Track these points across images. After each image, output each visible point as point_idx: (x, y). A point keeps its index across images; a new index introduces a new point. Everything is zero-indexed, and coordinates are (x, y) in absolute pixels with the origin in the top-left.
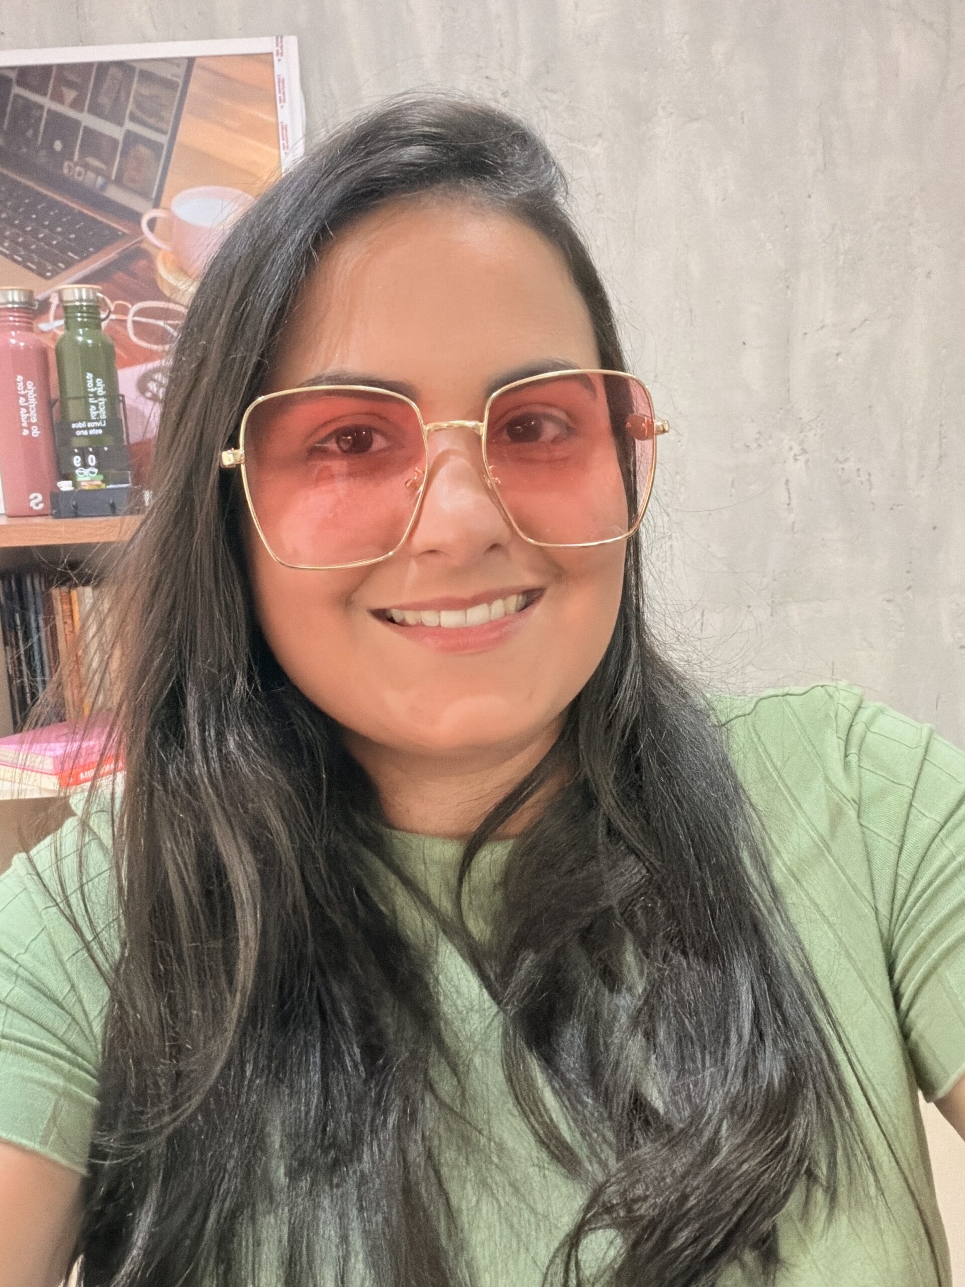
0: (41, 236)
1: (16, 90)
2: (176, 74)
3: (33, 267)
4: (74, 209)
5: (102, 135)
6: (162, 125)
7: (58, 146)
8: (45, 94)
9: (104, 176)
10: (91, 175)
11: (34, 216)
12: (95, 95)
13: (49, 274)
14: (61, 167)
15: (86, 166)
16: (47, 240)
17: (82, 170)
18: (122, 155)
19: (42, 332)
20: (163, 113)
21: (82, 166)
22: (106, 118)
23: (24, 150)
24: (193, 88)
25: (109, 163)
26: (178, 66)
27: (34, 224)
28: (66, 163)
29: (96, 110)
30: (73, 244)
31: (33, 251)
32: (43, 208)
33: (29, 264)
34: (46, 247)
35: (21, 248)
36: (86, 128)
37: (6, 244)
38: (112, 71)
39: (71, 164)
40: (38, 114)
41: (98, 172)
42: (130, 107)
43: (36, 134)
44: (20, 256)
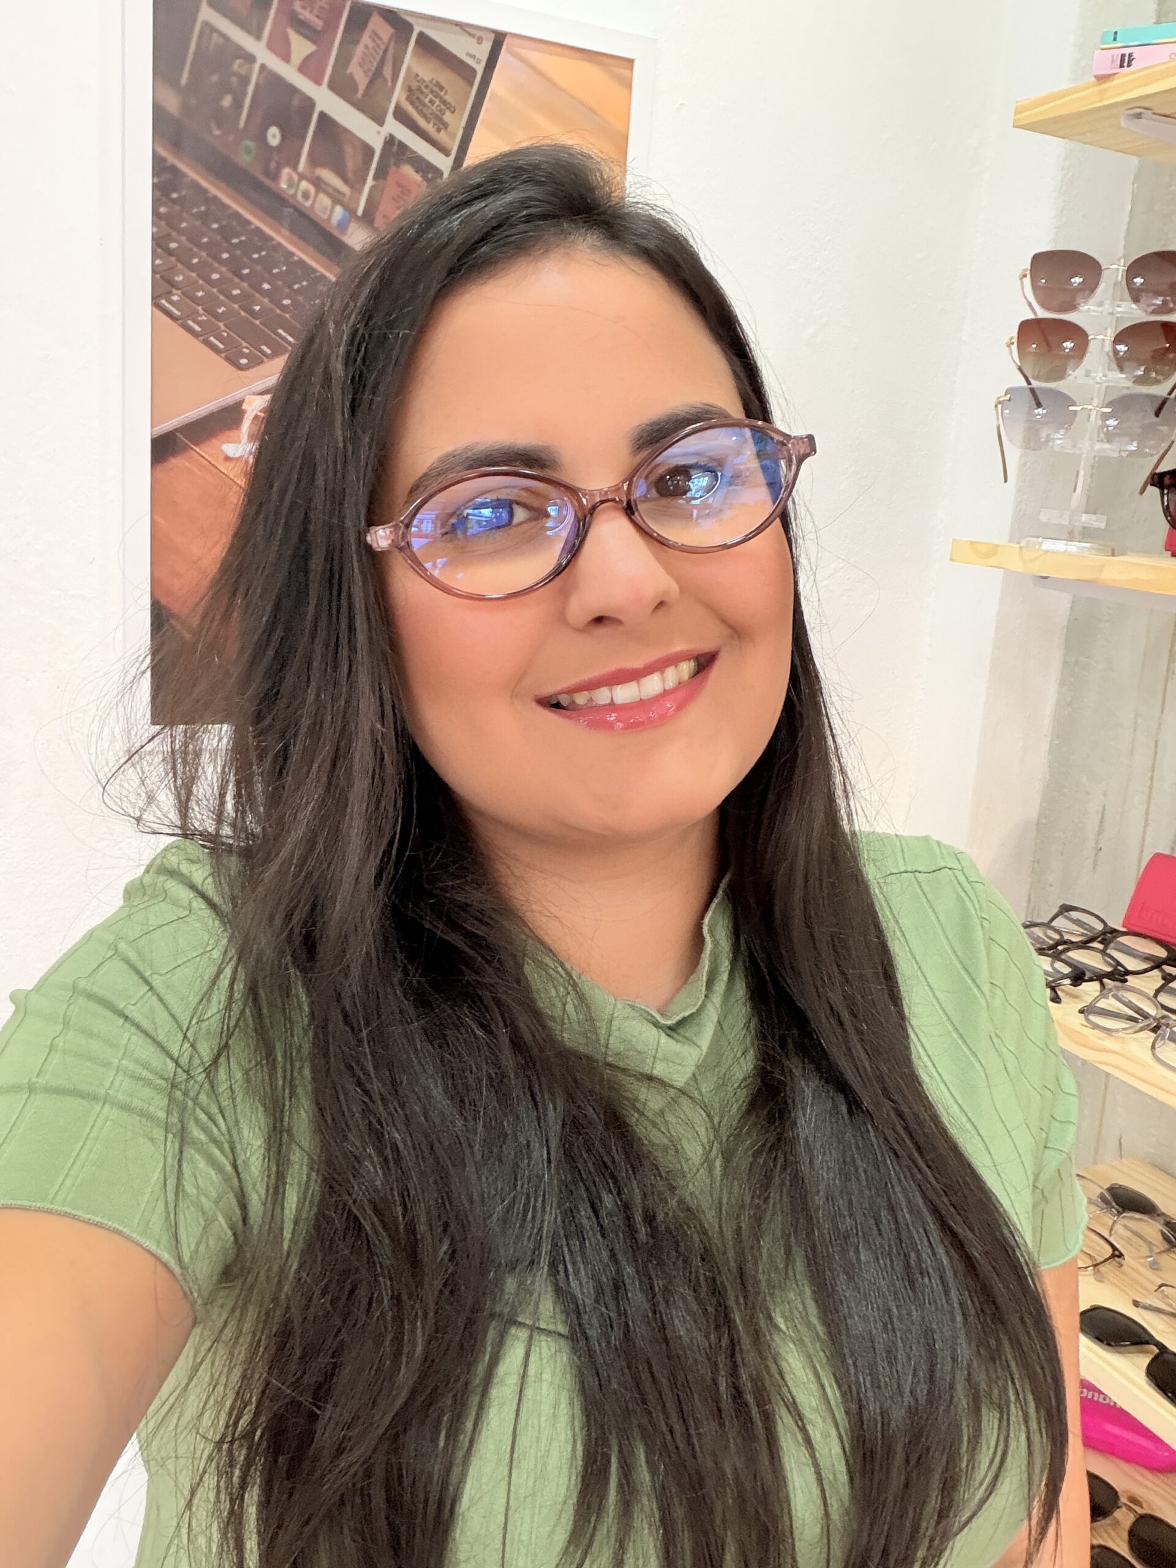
0: (236, 292)
1: (207, 14)
2: (475, 53)
3: (221, 346)
4: (292, 254)
5: (347, 131)
6: (442, 137)
7: (274, 136)
8: (258, 37)
9: (346, 207)
10: (325, 200)
11: (225, 256)
12: (343, 59)
13: (244, 361)
14: (275, 177)
15: (318, 183)
16: (246, 301)
17: (312, 189)
18: (375, 177)
19: (227, 459)
20: (448, 117)
21: (310, 181)
22: (359, 106)
23: (217, 132)
24: (495, 85)
25: (356, 182)
26: (480, 40)
27: (224, 269)
28: (286, 171)
29: (342, 87)
30: (287, 316)
31: (218, 317)
32: (241, 242)
33: (212, 339)
34: (243, 314)
35: (200, 308)
36: (323, 116)
37: (175, 298)
38: (376, 23)
39: (296, 178)
40: (243, 71)
41: (337, 198)
42: (398, 94)
43: (238, 104)
44: (199, 323)
